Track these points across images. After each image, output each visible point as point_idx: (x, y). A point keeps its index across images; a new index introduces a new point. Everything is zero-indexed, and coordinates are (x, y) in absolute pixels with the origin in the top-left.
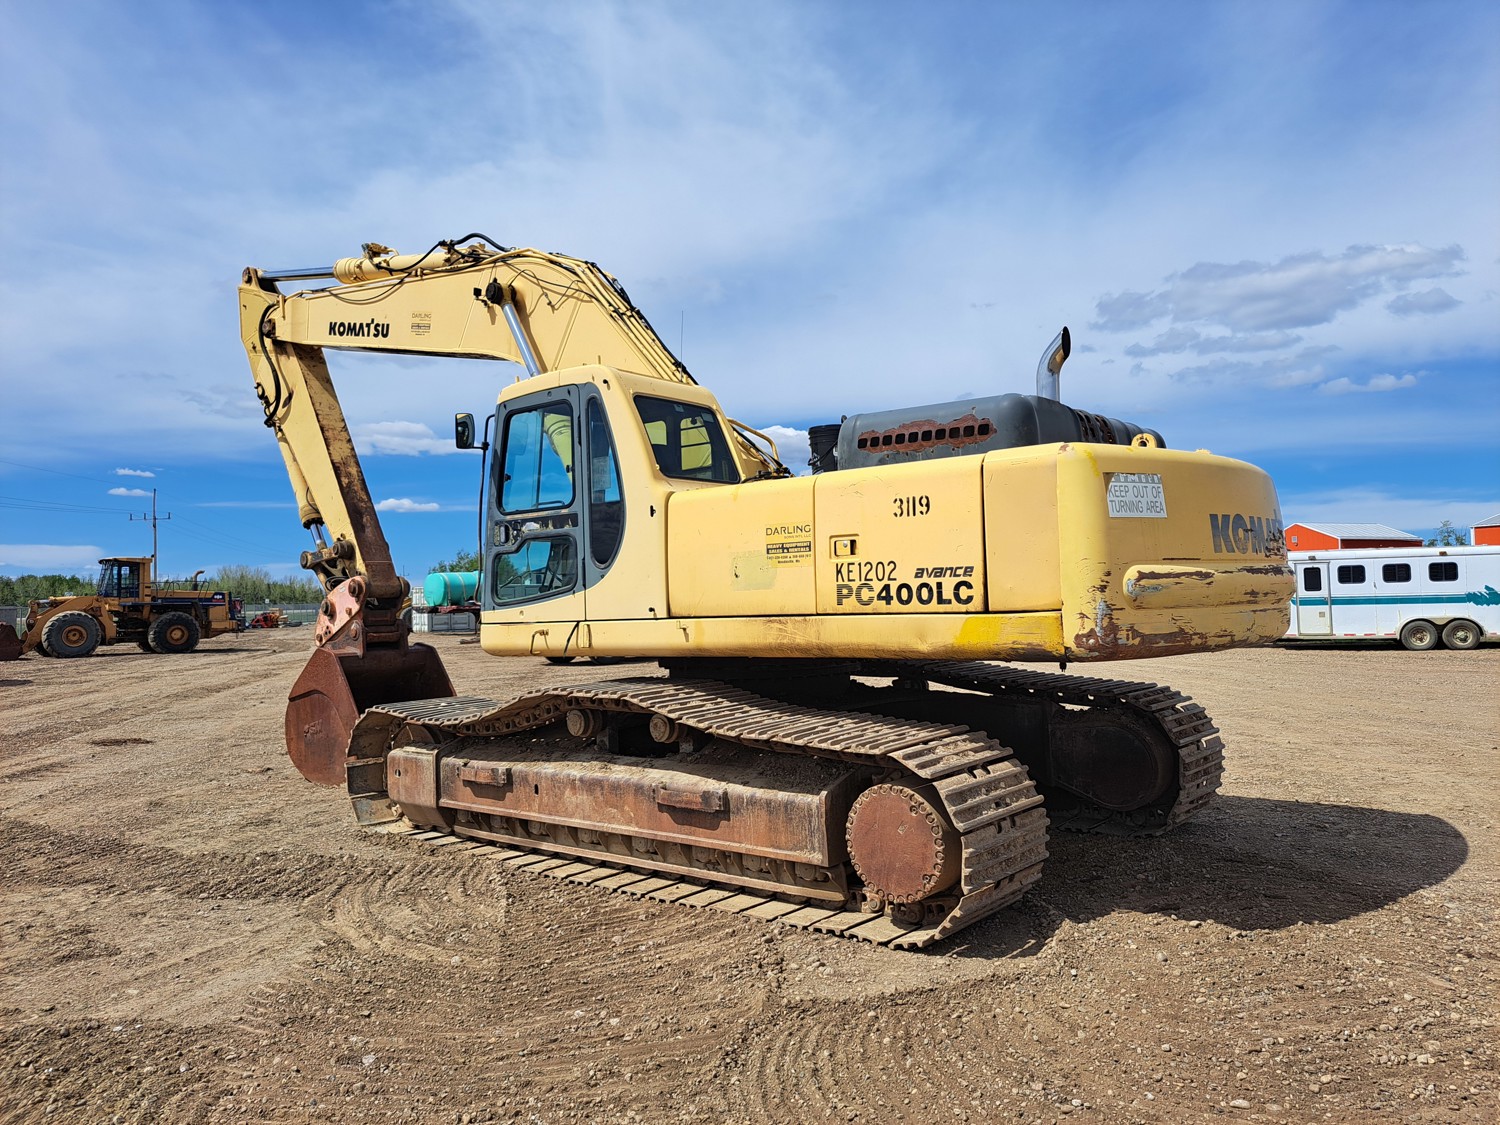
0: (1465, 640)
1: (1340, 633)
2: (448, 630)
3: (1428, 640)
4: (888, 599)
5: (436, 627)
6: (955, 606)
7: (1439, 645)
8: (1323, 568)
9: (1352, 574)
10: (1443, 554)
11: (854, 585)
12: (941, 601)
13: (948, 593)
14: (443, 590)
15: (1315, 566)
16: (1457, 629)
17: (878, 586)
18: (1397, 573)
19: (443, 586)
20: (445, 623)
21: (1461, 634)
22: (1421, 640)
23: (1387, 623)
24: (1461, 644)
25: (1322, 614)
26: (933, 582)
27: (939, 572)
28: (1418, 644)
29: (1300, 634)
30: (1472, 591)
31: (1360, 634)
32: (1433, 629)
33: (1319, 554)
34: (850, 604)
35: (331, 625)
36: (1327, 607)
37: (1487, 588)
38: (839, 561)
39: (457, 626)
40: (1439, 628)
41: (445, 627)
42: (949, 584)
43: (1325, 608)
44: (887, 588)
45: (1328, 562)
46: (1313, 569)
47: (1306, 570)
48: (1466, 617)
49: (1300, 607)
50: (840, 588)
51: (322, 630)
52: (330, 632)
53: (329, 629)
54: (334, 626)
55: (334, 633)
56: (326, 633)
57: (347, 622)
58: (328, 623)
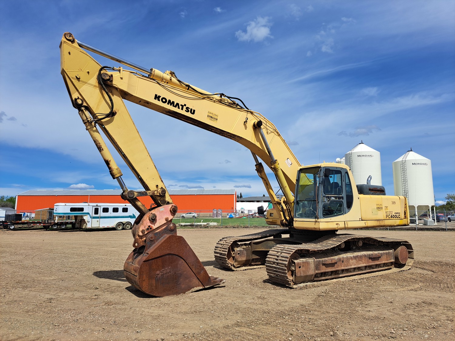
0: (128, 227)
1: (101, 226)
3: (121, 228)
4: (392, 217)
6: (399, 218)
7: (123, 229)
8: (99, 208)
9: (106, 210)
10: (126, 205)
11: (388, 215)
12: (397, 218)
13: (398, 217)
15: (98, 207)
16: (127, 224)
17: (391, 215)
18: (116, 210)
21: (128, 226)
22: (119, 227)
23: (112, 223)
24: (127, 228)
25: (98, 221)
26: (396, 215)
27: (397, 213)
28: (119, 229)
29: (92, 227)
30: (130, 215)
31: (106, 227)
32: (122, 225)
33: (99, 204)
34: (388, 218)
35: (153, 225)
36: (99, 219)
37: (133, 214)
38: (386, 211)
40: (124, 224)
42: (398, 215)
43: (98, 219)
44: (392, 215)
45: (100, 206)
46: (97, 208)
47: (95, 208)
48: (128, 221)
49: (93, 219)
50: (387, 215)
51: (145, 227)
52: (151, 228)
53: (150, 227)
54: (155, 225)
55: (154, 228)
56: (148, 229)
57: (165, 223)
58: (150, 225)
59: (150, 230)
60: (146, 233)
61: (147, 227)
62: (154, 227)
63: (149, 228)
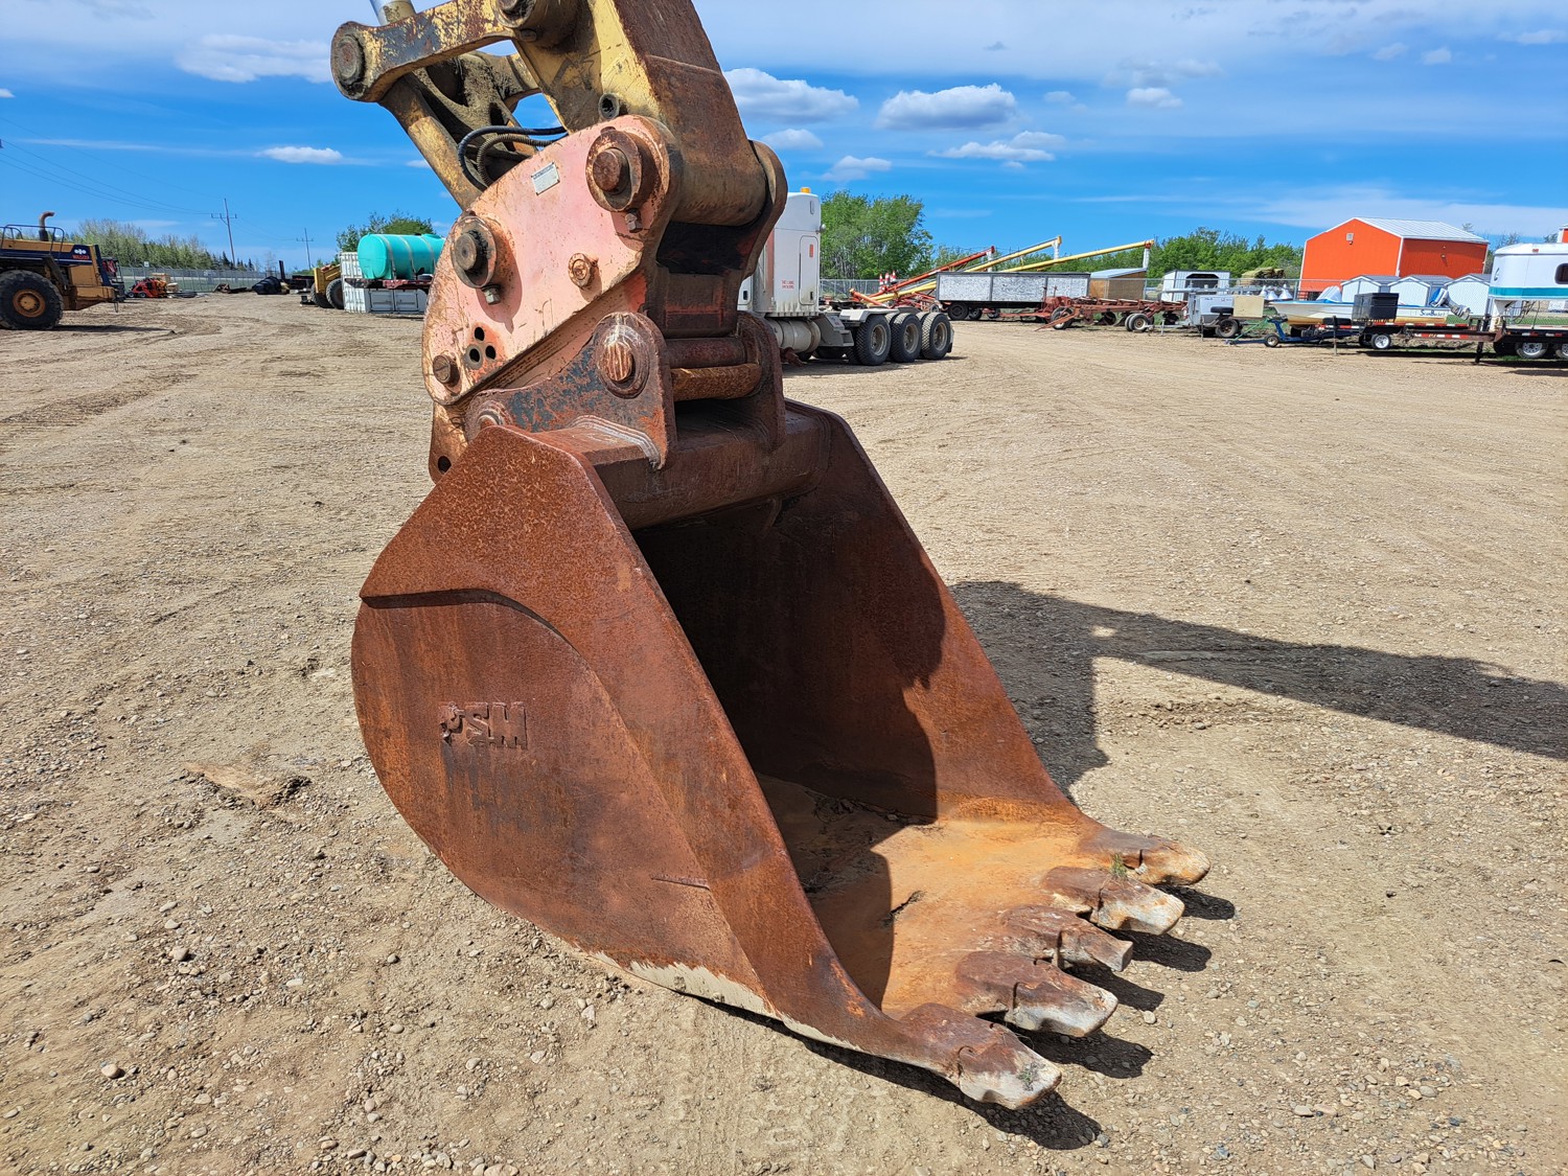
2: (391, 311)
5: (375, 307)
14: (385, 257)
19: (385, 252)
20: (387, 302)
39: (402, 307)
41: (387, 307)
51: (455, 341)
52: (491, 352)
53: (487, 341)
54: (511, 328)
55: (511, 355)
56: (474, 355)
57: (578, 316)
58: (482, 318)
59: (487, 367)
60: (466, 385)
61: (466, 339)
62: (512, 343)
63: (481, 347)
